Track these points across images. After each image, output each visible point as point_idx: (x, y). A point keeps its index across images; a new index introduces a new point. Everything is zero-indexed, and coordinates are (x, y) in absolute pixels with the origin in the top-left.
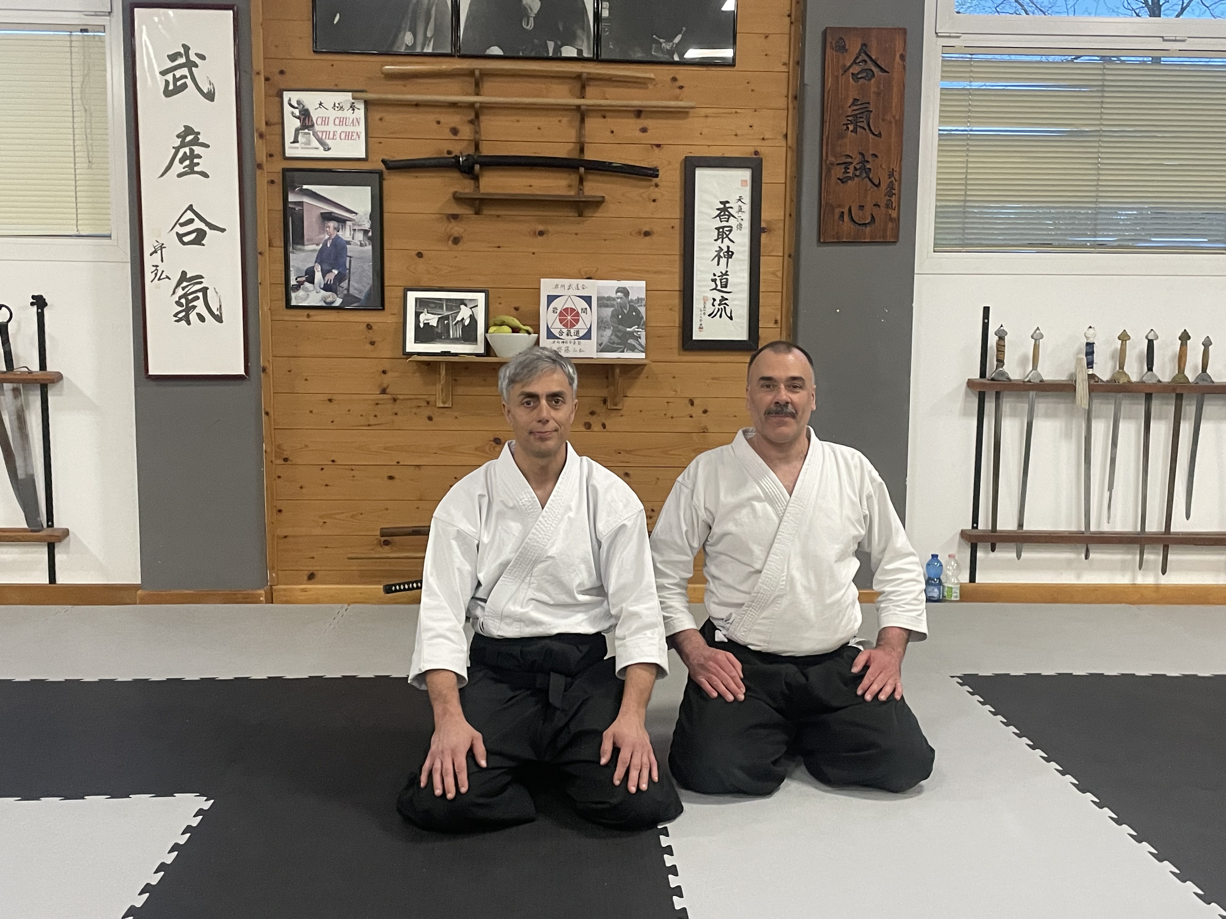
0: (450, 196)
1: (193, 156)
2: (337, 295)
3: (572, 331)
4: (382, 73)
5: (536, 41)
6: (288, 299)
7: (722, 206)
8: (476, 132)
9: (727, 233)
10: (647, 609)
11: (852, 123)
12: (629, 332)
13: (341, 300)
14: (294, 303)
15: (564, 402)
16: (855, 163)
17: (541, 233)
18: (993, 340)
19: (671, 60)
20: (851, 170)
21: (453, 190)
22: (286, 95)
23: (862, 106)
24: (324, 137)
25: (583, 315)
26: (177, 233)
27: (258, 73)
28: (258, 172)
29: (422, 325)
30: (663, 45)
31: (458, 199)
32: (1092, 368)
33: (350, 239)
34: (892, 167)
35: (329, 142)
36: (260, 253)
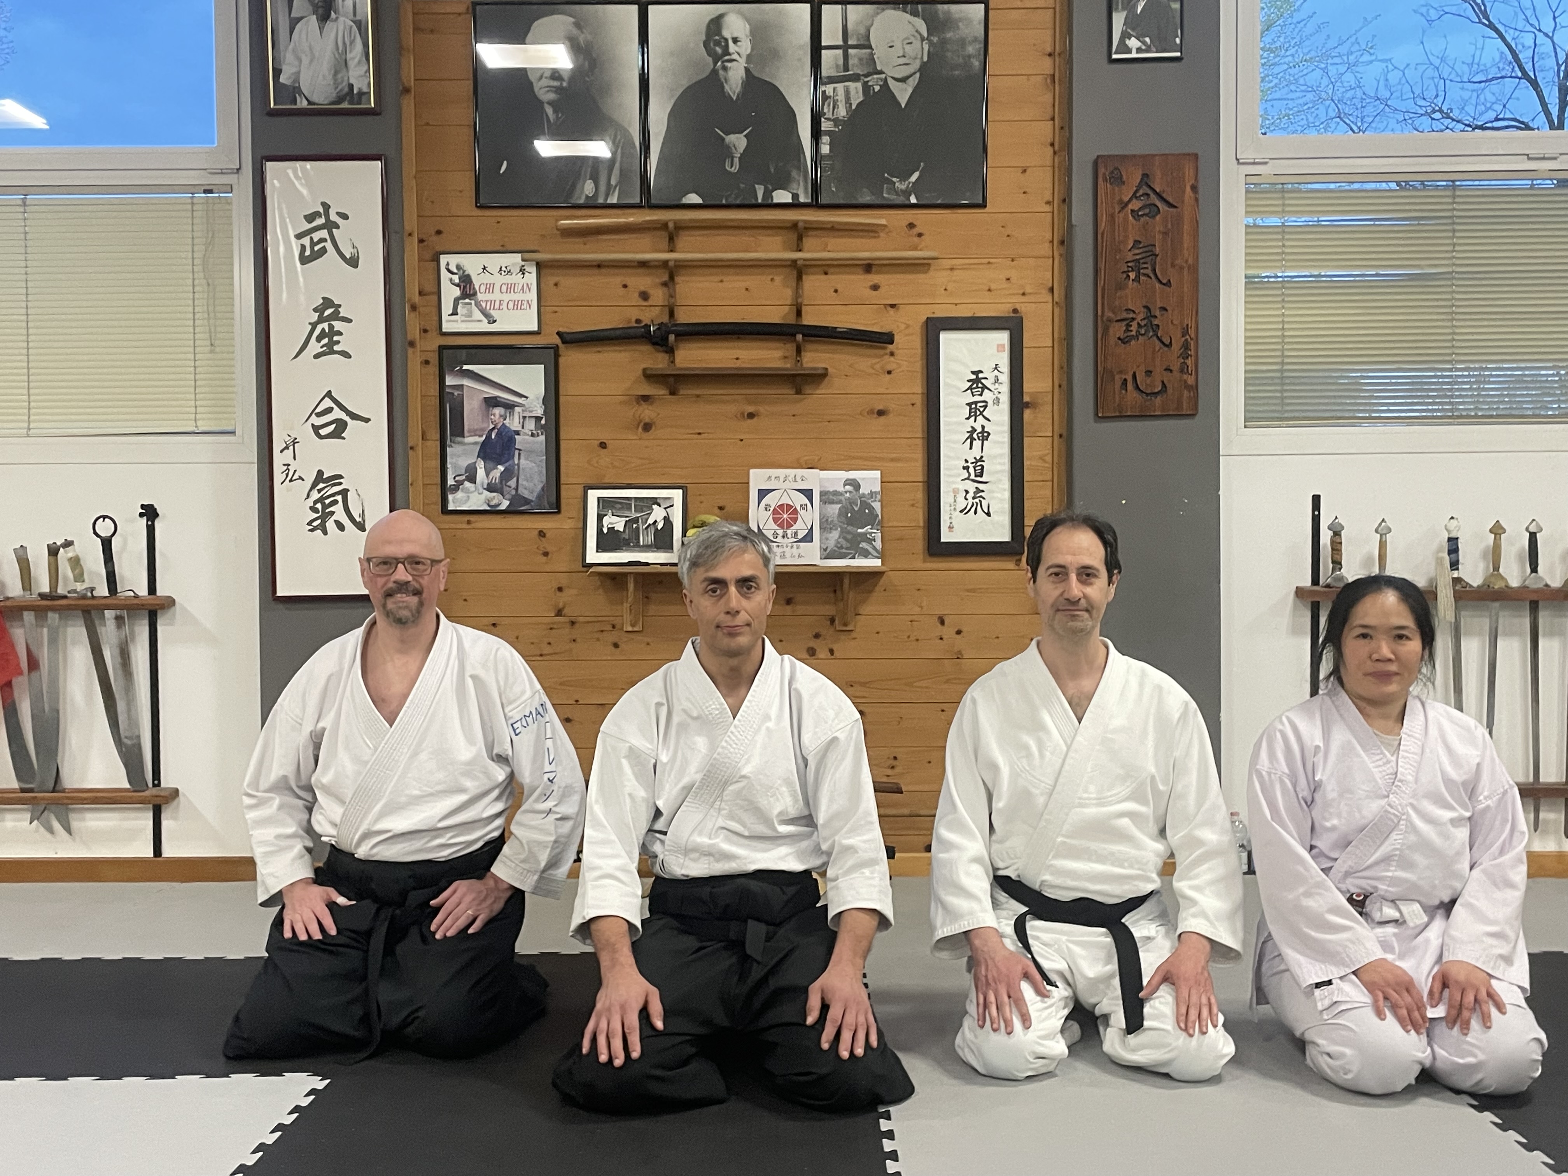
0: (640, 372)
1: (333, 332)
2: (503, 496)
3: (789, 532)
4: (558, 230)
5: (742, 186)
6: (444, 501)
7: (974, 377)
8: (671, 296)
9: (982, 409)
10: (865, 842)
11: (1133, 270)
12: (861, 534)
13: (508, 503)
14: (451, 507)
15: (758, 588)
16: (1139, 319)
17: (751, 416)
18: (1326, 536)
19: (907, 202)
20: (1134, 326)
21: (642, 366)
22: (444, 259)
23: (1145, 249)
24: (488, 308)
25: (802, 512)
26: (312, 425)
27: (410, 235)
28: (410, 351)
29: (605, 530)
30: (897, 184)
31: (649, 376)
32: (1457, 569)
33: (519, 429)
34: (1186, 323)
35: (495, 314)
36: (412, 448)
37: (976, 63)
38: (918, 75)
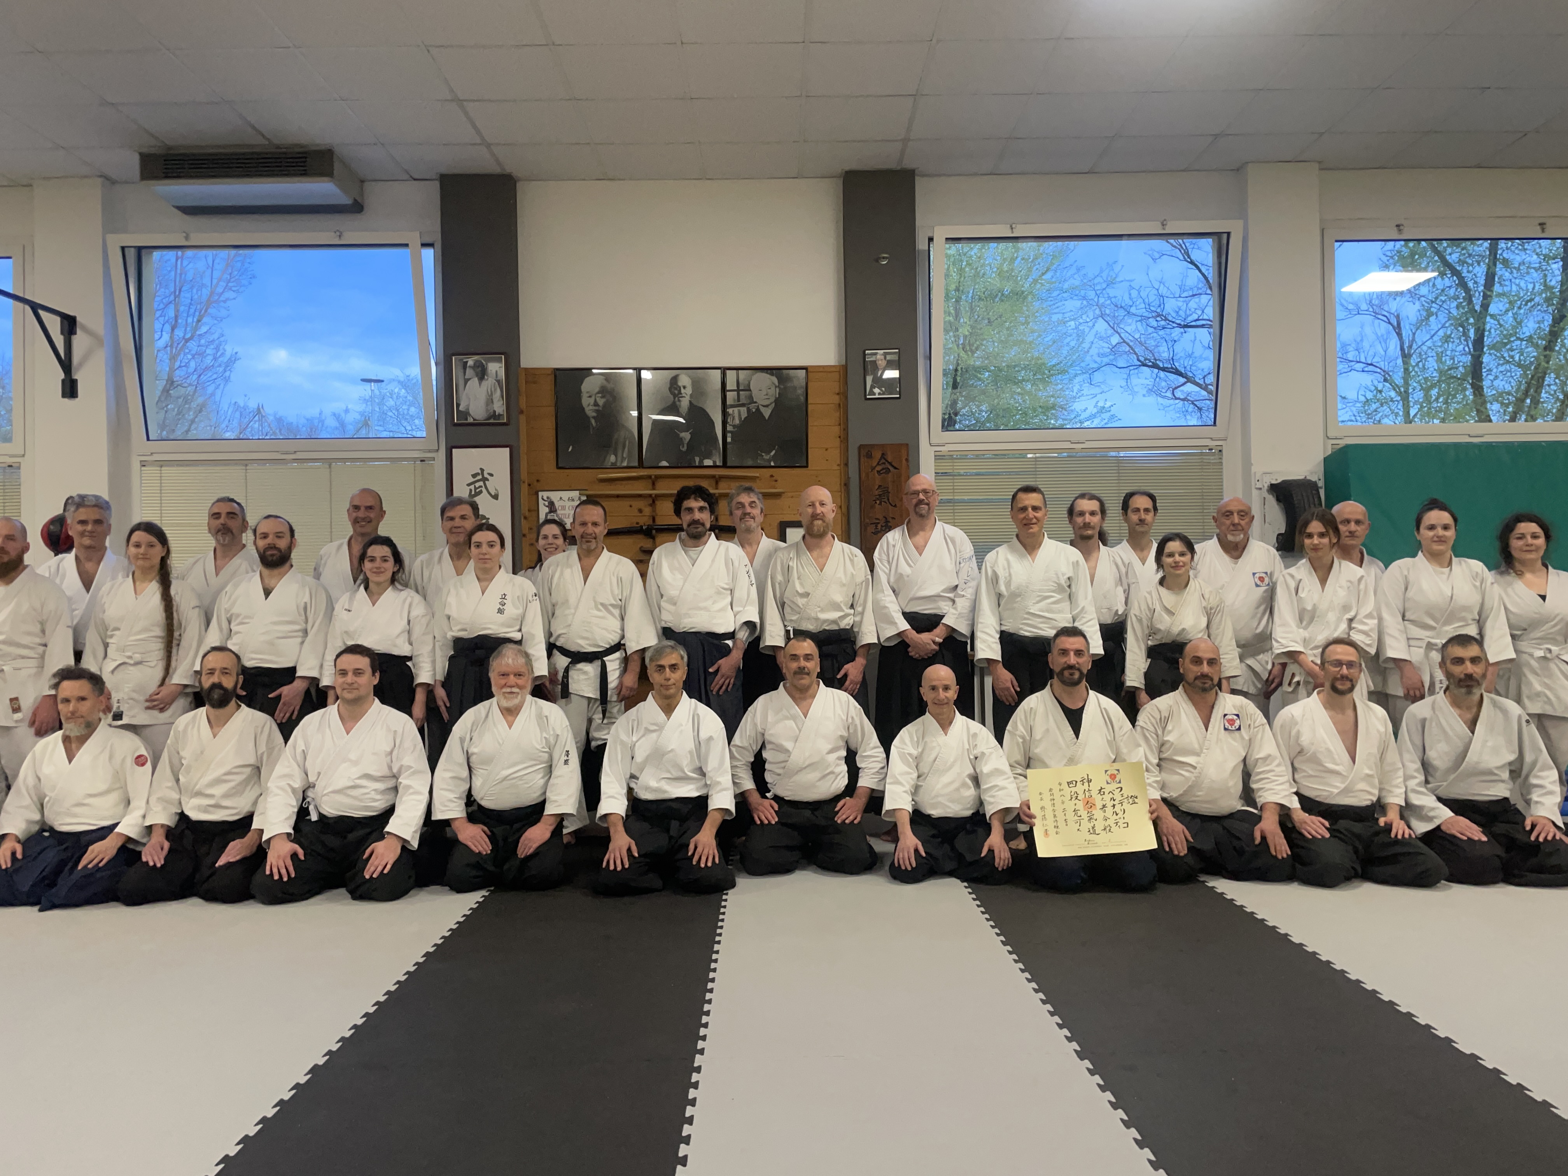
0: (638, 549)
4: (597, 479)
5: (688, 457)
8: (654, 512)
11: (879, 499)
15: (679, 669)
16: (881, 523)
19: (769, 465)
20: (879, 526)
21: (639, 546)
23: (884, 490)
24: (562, 517)
27: (524, 482)
30: (764, 457)
31: (643, 550)
35: (565, 520)
37: (802, 399)
38: (773, 405)
